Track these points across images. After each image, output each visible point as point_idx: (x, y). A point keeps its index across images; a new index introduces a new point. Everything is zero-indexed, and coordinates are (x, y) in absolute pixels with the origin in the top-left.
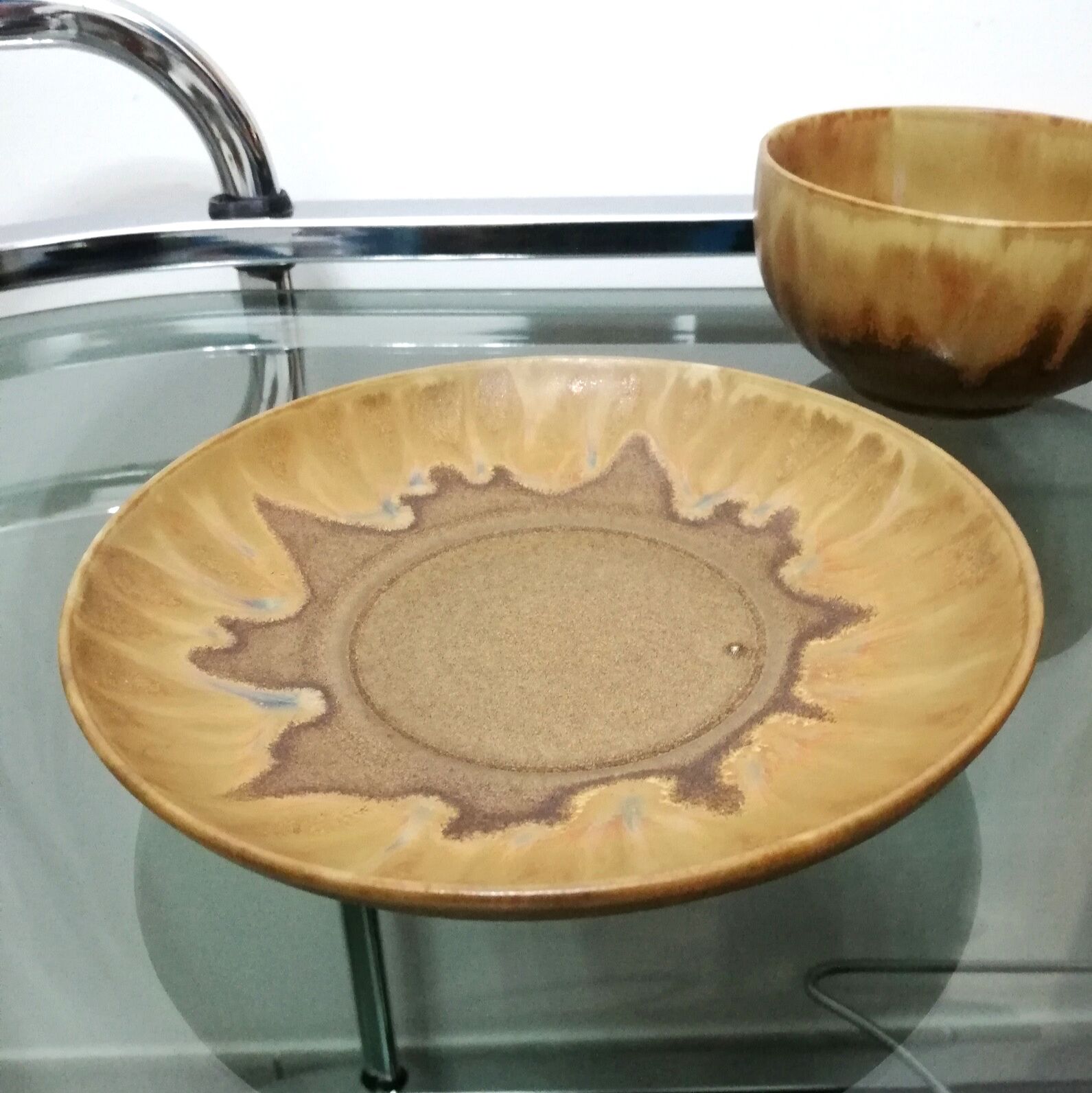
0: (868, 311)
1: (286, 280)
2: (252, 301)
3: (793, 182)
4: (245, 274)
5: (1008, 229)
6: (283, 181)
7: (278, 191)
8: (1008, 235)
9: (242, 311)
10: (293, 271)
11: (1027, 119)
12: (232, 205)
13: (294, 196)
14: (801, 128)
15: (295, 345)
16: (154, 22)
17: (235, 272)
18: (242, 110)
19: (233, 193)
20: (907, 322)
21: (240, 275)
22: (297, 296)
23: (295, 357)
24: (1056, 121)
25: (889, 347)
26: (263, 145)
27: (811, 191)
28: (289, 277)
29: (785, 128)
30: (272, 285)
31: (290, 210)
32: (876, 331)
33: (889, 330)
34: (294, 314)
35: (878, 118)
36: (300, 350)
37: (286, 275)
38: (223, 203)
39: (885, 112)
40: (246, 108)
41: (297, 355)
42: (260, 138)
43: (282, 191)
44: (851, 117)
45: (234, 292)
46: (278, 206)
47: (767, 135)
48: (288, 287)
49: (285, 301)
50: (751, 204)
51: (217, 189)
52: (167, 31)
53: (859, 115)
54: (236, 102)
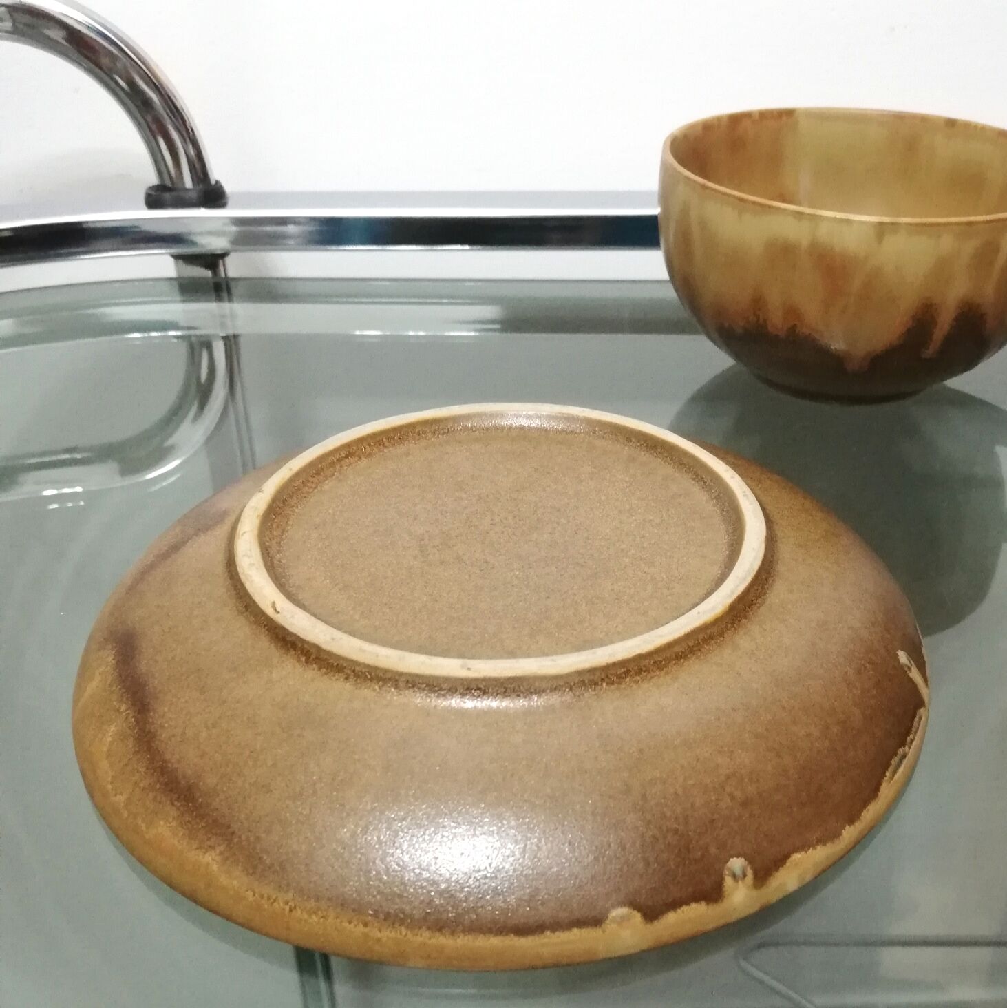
0: (758, 302)
1: (221, 268)
2: (188, 289)
3: (688, 178)
4: (181, 262)
5: (881, 224)
6: (218, 172)
7: (213, 182)
8: (881, 230)
9: (178, 298)
10: (228, 260)
11: (924, 120)
12: (167, 196)
13: (228, 188)
14: (708, 127)
15: (231, 332)
16: (95, 21)
17: (171, 261)
18: (178, 106)
19: (168, 183)
20: (792, 312)
21: (176, 264)
22: (232, 284)
23: (231, 342)
24: (951, 123)
25: (777, 336)
26: (198, 137)
27: (704, 187)
28: (224, 266)
29: (692, 127)
30: (208, 274)
31: (223, 201)
32: (765, 321)
33: (776, 320)
34: (230, 300)
35: (784, 118)
36: (235, 336)
37: (221, 262)
38: (159, 193)
39: (789, 113)
40: (181, 103)
41: (233, 341)
42: (196, 132)
43: (217, 182)
44: (757, 117)
45: (171, 279)
46: (213, 196)
47: (672, 133)
48: (223, 275)
49: (220, 289)
50: (656, 199)
51: (153, 180)
52: (106, 28)
53: (765, 116)
54: (172, 97)
